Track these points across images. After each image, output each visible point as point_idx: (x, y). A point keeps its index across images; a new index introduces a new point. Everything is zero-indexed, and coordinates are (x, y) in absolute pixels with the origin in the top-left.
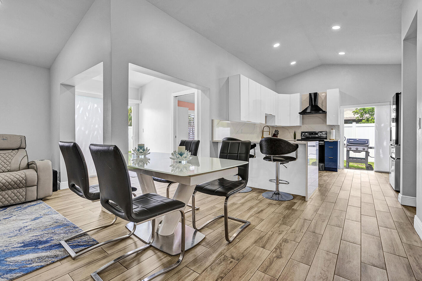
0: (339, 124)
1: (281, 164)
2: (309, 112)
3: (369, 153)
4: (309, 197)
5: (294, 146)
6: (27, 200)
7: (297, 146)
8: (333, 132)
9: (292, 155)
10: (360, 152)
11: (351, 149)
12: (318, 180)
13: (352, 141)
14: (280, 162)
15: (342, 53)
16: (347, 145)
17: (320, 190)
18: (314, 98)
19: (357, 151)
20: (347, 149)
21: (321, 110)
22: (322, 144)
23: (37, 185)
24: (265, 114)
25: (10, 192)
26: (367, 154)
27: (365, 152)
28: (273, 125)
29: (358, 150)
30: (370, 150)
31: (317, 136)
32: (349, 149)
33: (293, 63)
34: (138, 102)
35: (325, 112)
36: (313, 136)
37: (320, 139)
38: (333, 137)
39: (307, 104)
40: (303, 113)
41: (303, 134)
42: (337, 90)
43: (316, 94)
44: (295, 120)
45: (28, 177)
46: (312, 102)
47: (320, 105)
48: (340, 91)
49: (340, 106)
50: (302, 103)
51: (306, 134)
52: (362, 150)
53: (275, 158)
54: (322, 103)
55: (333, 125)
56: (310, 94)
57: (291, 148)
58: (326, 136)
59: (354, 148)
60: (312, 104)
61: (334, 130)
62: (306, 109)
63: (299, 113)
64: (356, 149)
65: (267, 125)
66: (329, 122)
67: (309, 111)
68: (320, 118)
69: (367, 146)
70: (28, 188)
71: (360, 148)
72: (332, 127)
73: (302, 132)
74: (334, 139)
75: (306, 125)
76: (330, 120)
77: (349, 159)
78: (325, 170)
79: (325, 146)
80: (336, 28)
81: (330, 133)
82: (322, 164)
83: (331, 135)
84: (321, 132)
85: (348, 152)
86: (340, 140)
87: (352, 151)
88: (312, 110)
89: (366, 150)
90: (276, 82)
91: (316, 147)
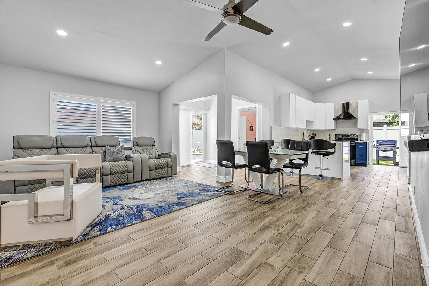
0: (368, 128)
1: (323, 156)
2: (342, 119)
3: (396, 152)
4: (343, 179)
5: (333, 144)
6: (168, 176)
7: (335, 144)
8: (363, 134)
9: (332, 150)
10: (389, 152)
11: (380, 149)
12: (350, 171)
13: (381, 142)
14: (323, 155)
15: (370, 73)
16: (377, 146)
17: (351, 176)
18: (347, 107)
19: (385, 150)
20: (377, 149)
21: (353, 117)
22: (354, 144)
23: (171, 167)
24: (307, 120)
25: (161, 170)
26: (395, 153)
27: (393, 152)
28: (312, 128)
29: (387, 150)
30: (397, 150)
31: (349, 138)
32: (378, 149)
33: (329, 80)
34: (206, 112)
35: (356, 119)
36: (346, 138)
37: (352, 140)
38: (363, 138)
39: (340, 112)
40: (337, 119)
41: (337, 136)
42: (366, 101)
43: (348, 104)
44: (331, 125)
45: (168, 162)
46: (345, 110)
47: (351, 113)
48: (369, 101)
49: (369, 113)
50: (336, 111)
51: (340, 136)
52: (390, 150)
53: (319, 152)
54: (354, 110)
55: (364, 129)
56: (343, 104)
57: (331, 145)
58: (357, 138)
59: (383, 148)
60: (345, 112)
61: (364, 133)
62: (340, 116)
63: (334, 119)
64: (385, 149)
65: (307, 129)
66: (359, 126)
67: (342, 117)
68: (352, 123)
69: (395, 146)
70: (168, 168)
71: (388, 148)
72: (362, 130)
73: (336, 135)
74: (364, 140)
75: (339, 129)
76: (360, 125)
77: (379, 158)
78: (356, 165)
79: (356, 146)
80: (364, 59)
81: (361, 135)
82: (354, 160)
83: (362, 137)
84: (352, 135)
85: (378, 151)
86: (369, 141)
87: (382, 150)
88: (344, 116)
89: (393, 150)
90: (313, 93)
91: (348, 147)
